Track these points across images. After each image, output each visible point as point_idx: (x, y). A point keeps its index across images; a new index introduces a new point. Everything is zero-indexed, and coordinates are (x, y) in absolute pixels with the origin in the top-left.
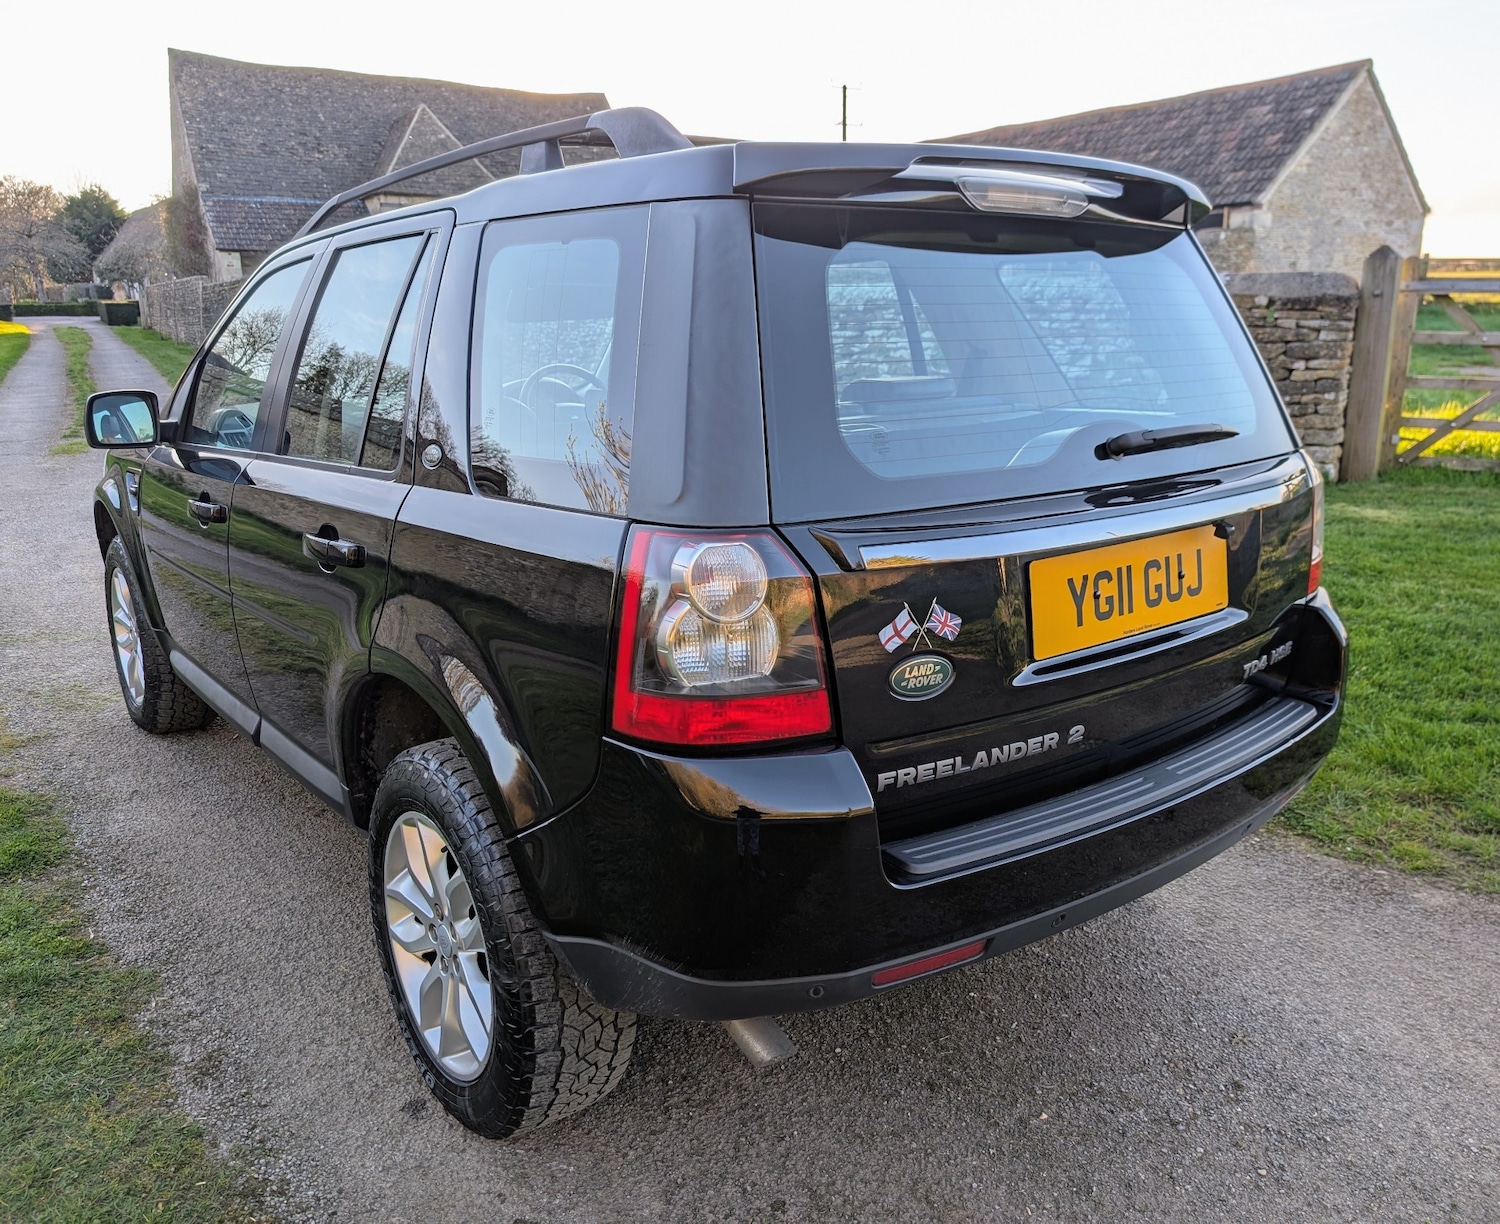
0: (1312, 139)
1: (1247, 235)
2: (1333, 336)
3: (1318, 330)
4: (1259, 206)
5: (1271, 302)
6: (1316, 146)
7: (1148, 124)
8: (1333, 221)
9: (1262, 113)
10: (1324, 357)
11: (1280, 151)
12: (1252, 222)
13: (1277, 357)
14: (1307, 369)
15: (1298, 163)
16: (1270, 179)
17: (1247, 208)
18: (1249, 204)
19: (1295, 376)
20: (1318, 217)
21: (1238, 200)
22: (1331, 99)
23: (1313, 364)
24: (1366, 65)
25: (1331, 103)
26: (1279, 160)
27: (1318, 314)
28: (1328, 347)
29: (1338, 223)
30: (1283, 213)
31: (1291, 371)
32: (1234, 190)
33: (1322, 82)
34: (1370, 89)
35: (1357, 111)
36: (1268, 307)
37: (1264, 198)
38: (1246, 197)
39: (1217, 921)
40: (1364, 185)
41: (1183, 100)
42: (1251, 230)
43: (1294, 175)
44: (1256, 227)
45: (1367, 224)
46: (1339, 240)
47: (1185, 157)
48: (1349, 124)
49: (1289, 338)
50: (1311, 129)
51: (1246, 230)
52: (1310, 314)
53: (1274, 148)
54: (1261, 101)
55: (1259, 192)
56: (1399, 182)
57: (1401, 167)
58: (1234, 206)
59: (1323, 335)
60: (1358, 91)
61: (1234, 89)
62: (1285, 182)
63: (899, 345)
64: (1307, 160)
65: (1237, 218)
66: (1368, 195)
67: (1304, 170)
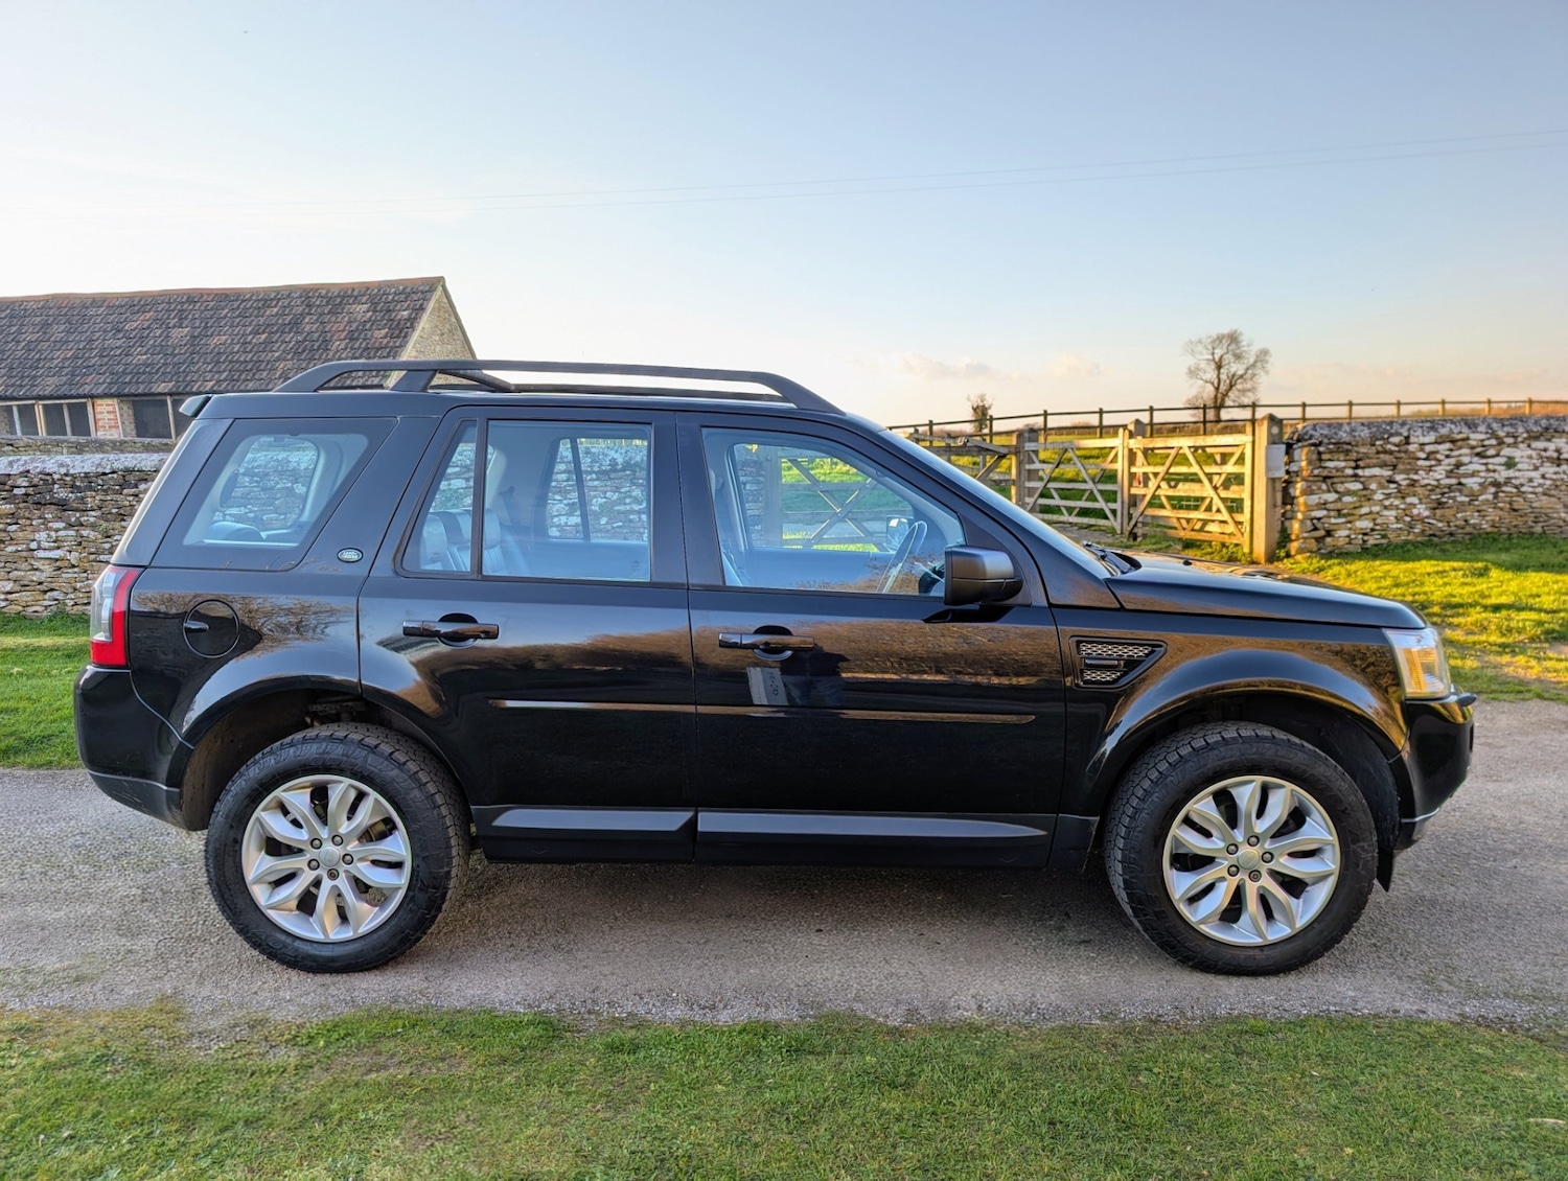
0: (415, 336)
6: (417, 342)
7: (245, 309)
9: (361, 310)
11: (391, 344)
15: (408, 354)
21: (369, 383)
22: (421, 305)
24: (441, 280)
25: (422, 309)
26: (394, 351)
33: (408, 290)
34: (445, 300)
35: (439, 317)
37: (389, 382)
38: (376, 381)
41: (277, 290)
48: (436, 326)
50: (412, 327)
53: (385, 341)
54: (356, 299)
60: (438, 301)
61: (325, 287)
64: (414, 353)
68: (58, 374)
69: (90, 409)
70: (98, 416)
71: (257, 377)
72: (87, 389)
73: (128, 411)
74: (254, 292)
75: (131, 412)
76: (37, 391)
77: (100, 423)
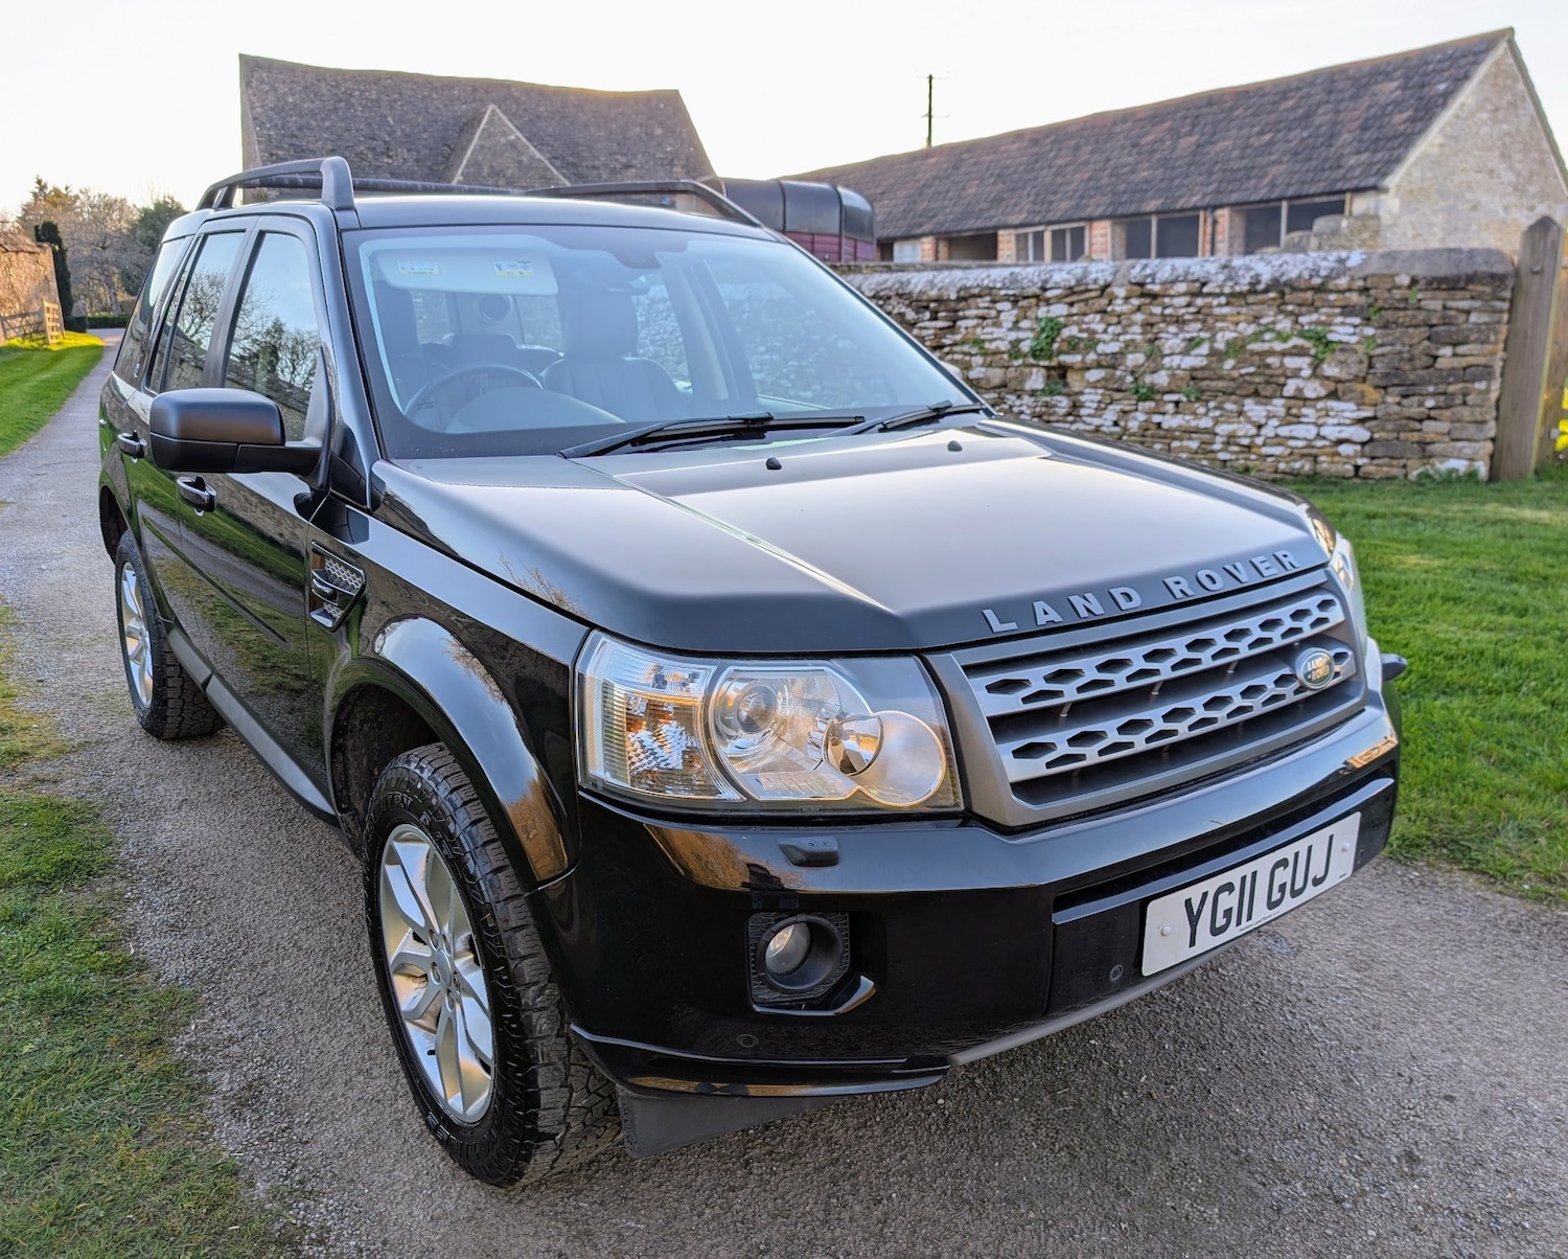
0: (1445, 117)
1: (1372, 222)
2: (1485, 318)
3: (1468, 312)
4: (1385, 190)
5: (1414, 281)
6: (1449, 124)
7: (1261, 105)
8: (1467, 206)
9: (1389, 89)
10: (1475, 342)
11: (1409, 131)
12: (1377, 208)
13: (1420, 342)
14: (1455, 355)
15: (1430, 142)
16: (1398, 160)
17: (1372, 193)
18: (1375, 188)
19: (1440, 364)
20: (1451, 202)
21: (1363, 184)
22: (1467, 72)
23: (1461, 349)
24: (1507, 35)
25: (1466, 77)
26: (1407, 140)
27: (1468, 294)
28: (1480, 331)
29: (1474, 208)
30: (1412, 198)
31: (1436, 358)
32: (1357, 173)
33: (1457, 54)
34: (1511, 61)
35: (1495, 85)
36: (1410, 287)
37: (1392, 182)
38: (1371, 181)
39: (1375, 965)
40: (1503, 166)
41: (1303, 77)
42: (1376, 217)
43: (1425, 156)
44: (1383, 214)
45: (1506, 208)
46: (1474, 227)
47: (1303, 140)
48: (1487, 100)
49: (1434, 321)
50: (1444, 105)
51: (1370, 219)
52: (1459, 294)
53: (1402, 128)
54: (1388, 76)
55: (1385, 175)
56: (1543, 163)
57: (1546, 146)
58: (1358, 190)
59: (1473, 318)
60: (1497, 64)
61: (1357, 65)
62: (1415, 164)
63: (995, 336)
64: (1440, 140)
65: (1360, 204)
66: (1508, 176)
67: (1436, 150)
68: (1071, 197)
69: (1087, 232)
70: (1094, 240)
71: (1244, 187)
72: (1088, 212)
73: (1121, 233)
74: (1276, 83)
75: (1124, 235)
76: (1050, 216)
77: (1094, 248)
